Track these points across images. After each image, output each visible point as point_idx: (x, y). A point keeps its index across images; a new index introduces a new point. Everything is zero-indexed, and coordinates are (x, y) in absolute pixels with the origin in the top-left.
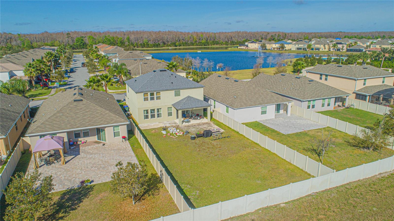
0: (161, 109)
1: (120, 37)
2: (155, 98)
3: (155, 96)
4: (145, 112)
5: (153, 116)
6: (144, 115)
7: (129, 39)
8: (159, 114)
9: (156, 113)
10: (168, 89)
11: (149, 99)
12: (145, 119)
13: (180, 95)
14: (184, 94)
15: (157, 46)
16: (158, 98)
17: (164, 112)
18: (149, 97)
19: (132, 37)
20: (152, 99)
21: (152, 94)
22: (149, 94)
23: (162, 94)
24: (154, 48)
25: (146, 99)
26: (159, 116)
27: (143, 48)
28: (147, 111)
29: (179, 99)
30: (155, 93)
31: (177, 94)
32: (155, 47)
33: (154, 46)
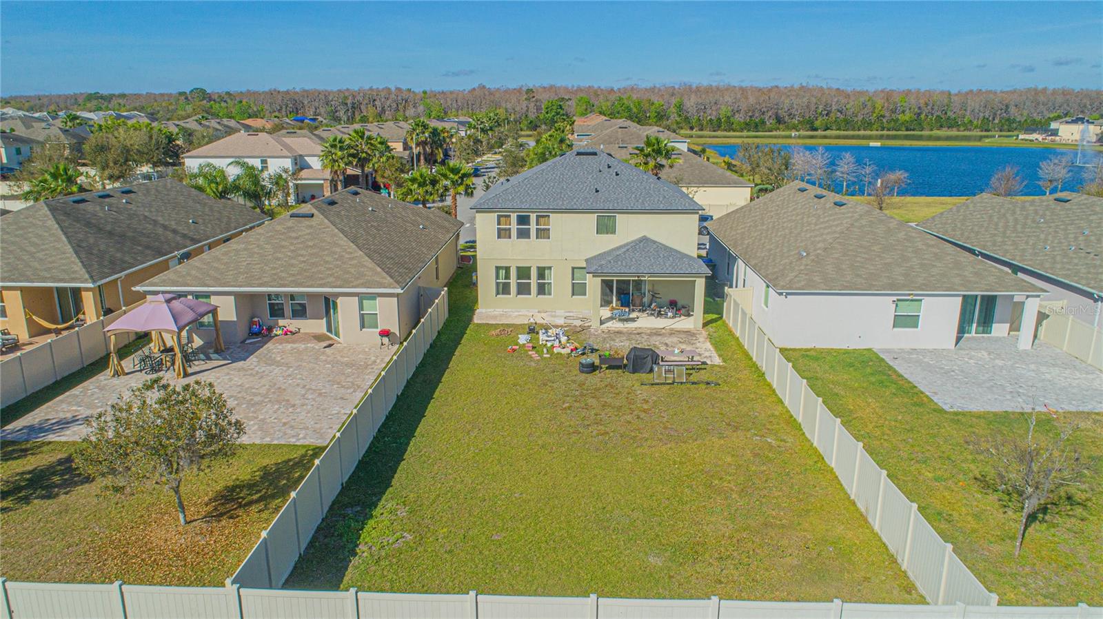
0: (550, 268)
1: (658, 101)
2: (533, 233)
3: (533, 227)
4: (502, 273)
5: (523, 289)
6: (498, 284)
7: (680, 107)
8: (544, 284)
9: (534, 281)
10: (575, 207)
11: (514, 233)
12: (498, 293)
13: (614, 232)
14: (630, 228)
15: (756, 128)
16: (543, 234)
17: (560, 281)
18: (514, 227)
19: (691, 103)
20: (524, 234)
21: (523, 220)
22: (514, 217)
23: (557, 222)
24: (745, 133)
25: (503, 233)
26: (542, 289)
28: (507, 269)
29: (608, 243)
30: (533, 217)
31: (606, 227)
32: (749, 131)
33: (747, 126)
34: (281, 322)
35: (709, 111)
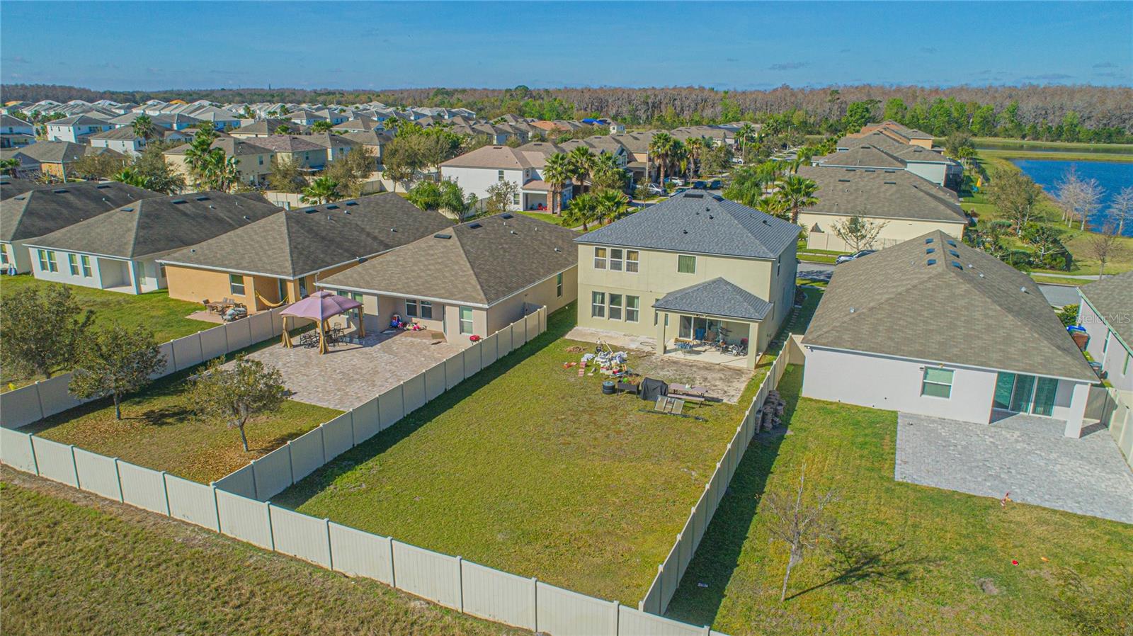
0: (638, 298)
2: (624, 266)
3: (624, 261)
4: (599, 298)
5: (615, 314)
6: (594, 307)
8: (633, 311)
9: (623, 307)
10: (660, 246)
11: (608, 265)
12: (594, 314)
13: (693, 271)
14: (709, 269)
15: (1109, 138)
16: (632, 267)
17: (644, 308)
18: (608, 259)
20: (616, 266)
21: (616, 254)
22: (609, 250)
23: (643, 257)
24: (1093, 145)
25: (599, 265)
26: (631, 316)
27: (1052, 141)
28: (603, 294)
29: (687, 281)
30: (625, 252)
31: (686, 266)
32: (1099, 141)
33: (1097, 136)
34: (414, 320)
35: (1051, 117)
